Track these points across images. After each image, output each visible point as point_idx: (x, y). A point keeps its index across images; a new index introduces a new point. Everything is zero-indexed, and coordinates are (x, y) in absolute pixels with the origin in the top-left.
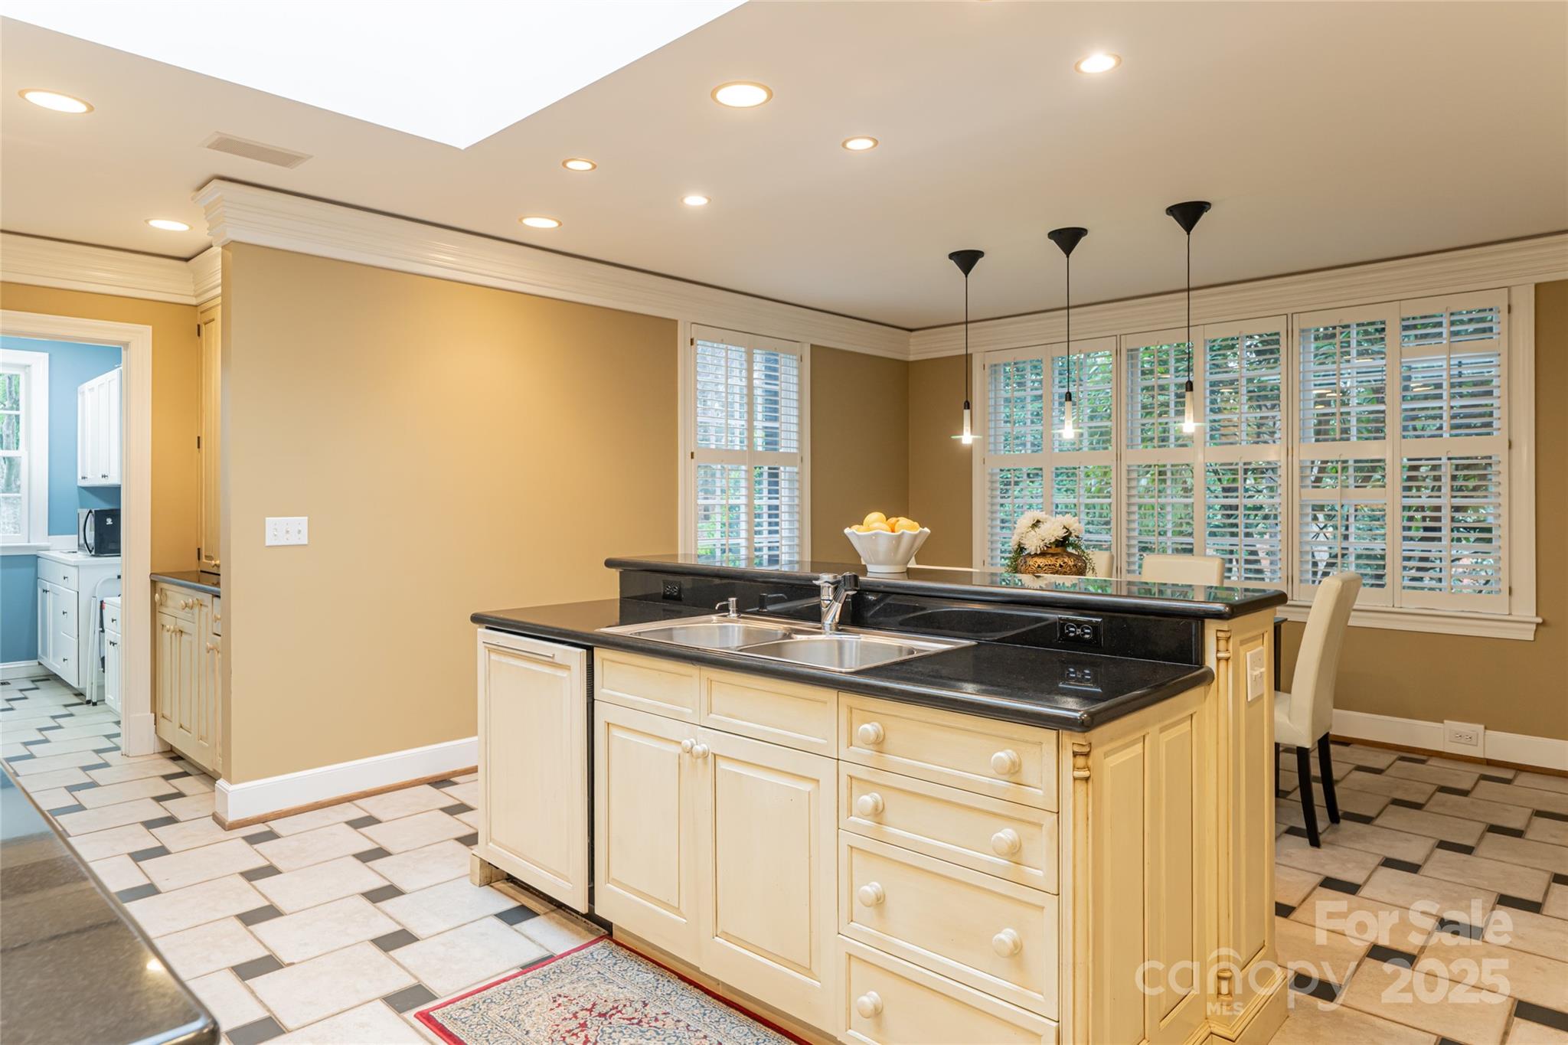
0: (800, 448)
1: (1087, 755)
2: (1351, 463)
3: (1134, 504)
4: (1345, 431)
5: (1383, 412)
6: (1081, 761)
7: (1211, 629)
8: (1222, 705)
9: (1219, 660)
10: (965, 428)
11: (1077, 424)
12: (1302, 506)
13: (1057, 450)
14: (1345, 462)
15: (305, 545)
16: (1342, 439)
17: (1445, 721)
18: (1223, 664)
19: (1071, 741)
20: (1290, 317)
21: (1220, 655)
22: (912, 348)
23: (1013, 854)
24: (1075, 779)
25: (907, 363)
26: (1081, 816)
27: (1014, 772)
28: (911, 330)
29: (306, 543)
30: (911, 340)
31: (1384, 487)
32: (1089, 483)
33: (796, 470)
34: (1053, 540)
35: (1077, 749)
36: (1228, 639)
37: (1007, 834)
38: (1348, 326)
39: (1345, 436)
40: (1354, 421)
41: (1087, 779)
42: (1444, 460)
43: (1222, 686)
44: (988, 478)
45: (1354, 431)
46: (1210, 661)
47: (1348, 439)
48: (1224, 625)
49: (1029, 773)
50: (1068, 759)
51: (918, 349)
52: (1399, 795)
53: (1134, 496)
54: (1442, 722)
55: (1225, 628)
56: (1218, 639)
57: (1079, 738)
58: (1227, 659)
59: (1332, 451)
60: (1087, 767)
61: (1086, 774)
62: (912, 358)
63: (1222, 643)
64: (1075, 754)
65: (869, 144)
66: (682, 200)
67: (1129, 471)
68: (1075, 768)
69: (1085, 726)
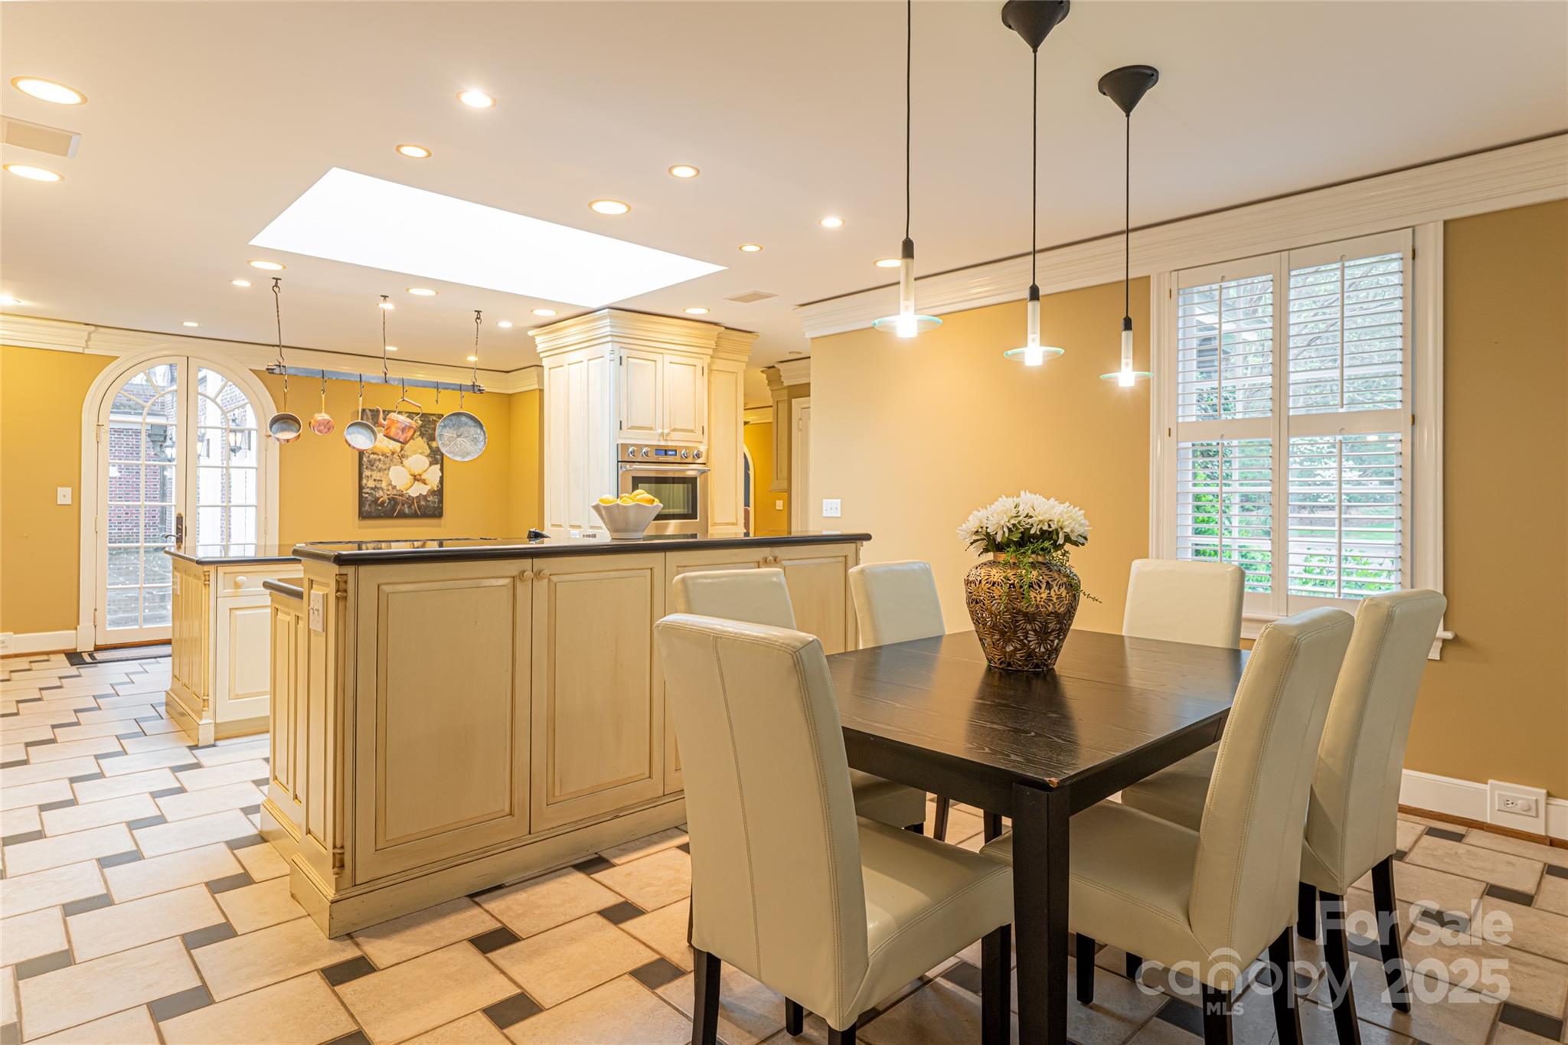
10: (1123, 361)
29: (840, 516)
65: (691, 172)
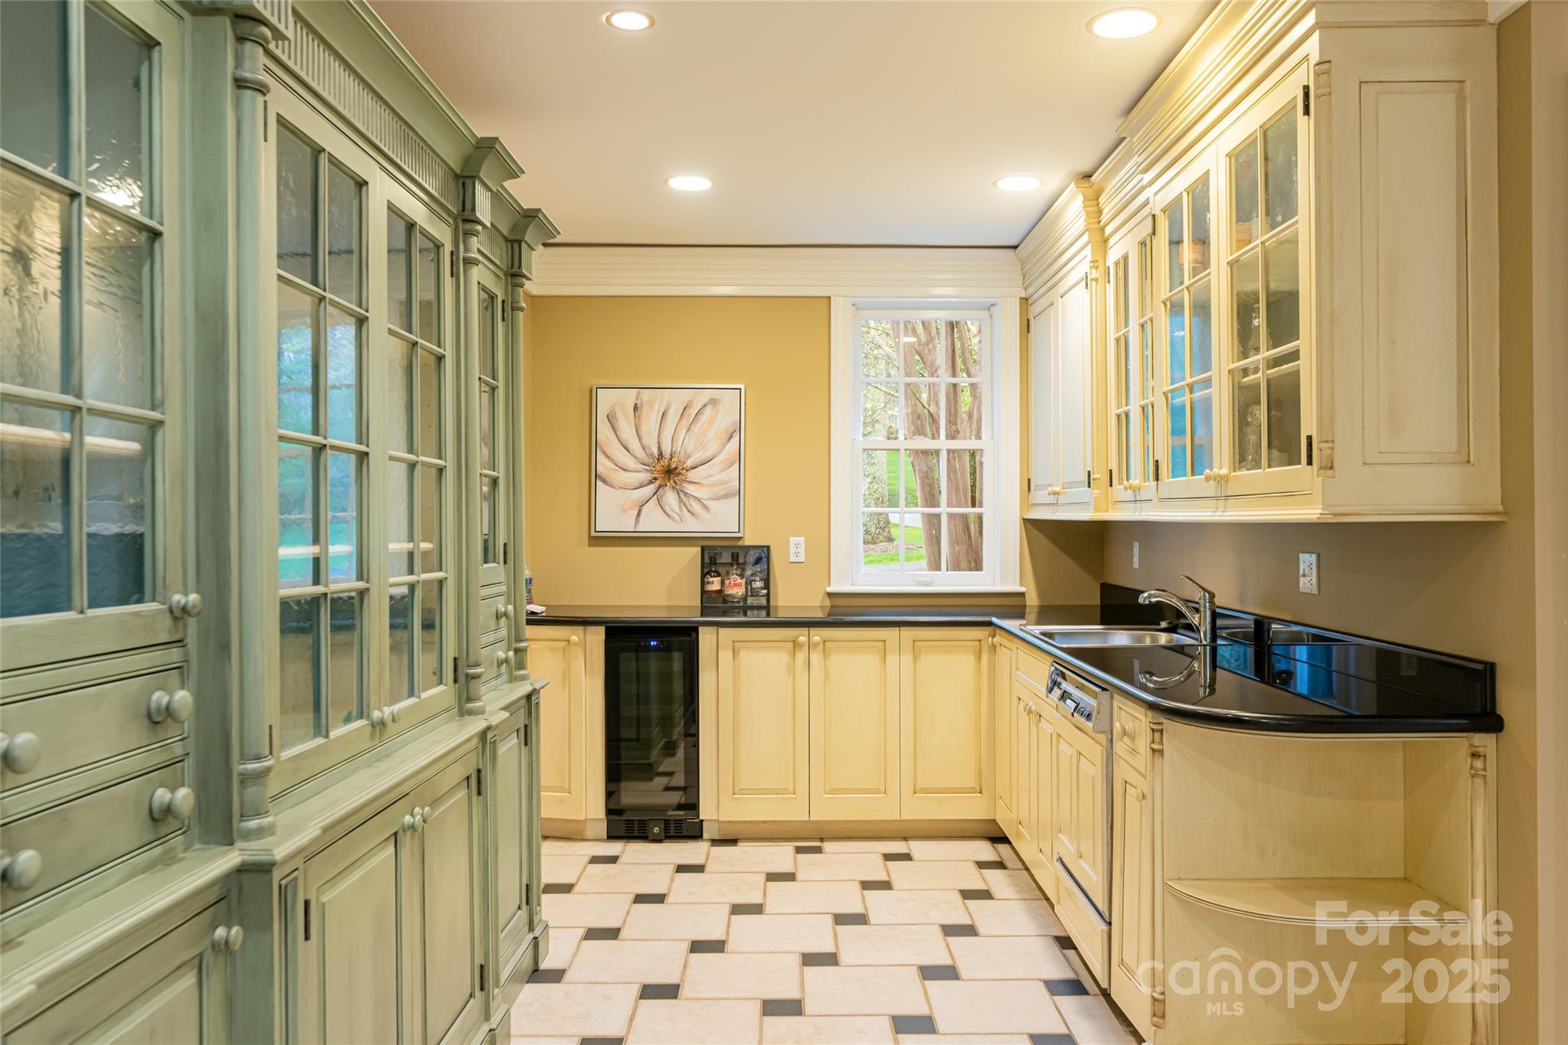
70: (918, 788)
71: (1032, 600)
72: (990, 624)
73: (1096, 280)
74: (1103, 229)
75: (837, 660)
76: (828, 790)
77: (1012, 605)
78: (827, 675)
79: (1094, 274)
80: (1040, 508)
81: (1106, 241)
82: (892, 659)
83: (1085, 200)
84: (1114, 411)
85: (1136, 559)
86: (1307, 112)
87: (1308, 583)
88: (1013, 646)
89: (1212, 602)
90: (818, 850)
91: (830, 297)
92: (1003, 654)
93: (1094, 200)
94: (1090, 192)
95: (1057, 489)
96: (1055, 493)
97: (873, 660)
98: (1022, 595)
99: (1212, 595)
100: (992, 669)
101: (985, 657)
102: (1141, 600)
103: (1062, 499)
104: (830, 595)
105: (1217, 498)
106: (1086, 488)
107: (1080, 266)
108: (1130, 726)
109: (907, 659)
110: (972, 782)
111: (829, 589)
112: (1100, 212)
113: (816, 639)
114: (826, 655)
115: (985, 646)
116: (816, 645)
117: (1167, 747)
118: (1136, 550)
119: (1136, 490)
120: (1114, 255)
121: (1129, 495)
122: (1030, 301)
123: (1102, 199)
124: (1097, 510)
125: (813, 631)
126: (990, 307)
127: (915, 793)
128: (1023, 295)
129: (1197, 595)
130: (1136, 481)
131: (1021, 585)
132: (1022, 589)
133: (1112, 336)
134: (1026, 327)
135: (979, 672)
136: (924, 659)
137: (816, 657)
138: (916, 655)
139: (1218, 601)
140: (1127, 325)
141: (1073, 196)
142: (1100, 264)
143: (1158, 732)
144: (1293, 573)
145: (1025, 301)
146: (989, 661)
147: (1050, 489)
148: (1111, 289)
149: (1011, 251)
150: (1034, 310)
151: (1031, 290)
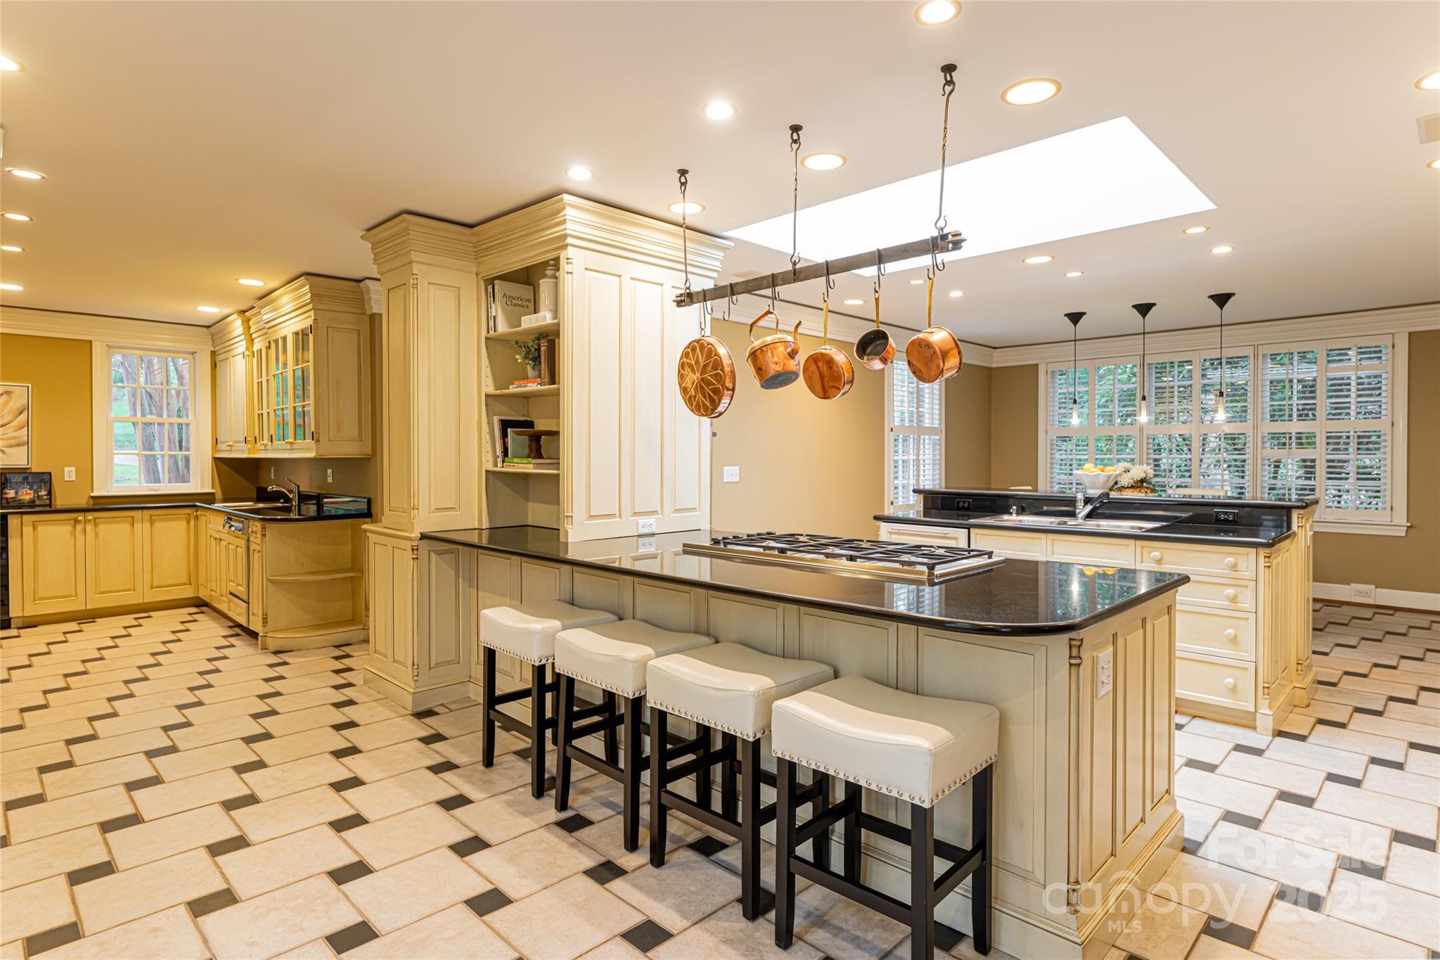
0: (940, 424)
1: (1269, 557)
2: (1293, 434)
3: (1150, 459)
4: (1291, 416)
5: (1315, 404)
6: (1267, 559)
7: (1295, 515)
8: (1300, 546)
9: (1298, 526)
11: (1149, 414)
12: (1263, 460)
13: (1096, 425)
14: (1290, 433)
15: (737, 482)
16: (1289, 420)
17: (1352, 584)
18: (1300, 528)
19: (1263, 552)
20: (1256, 347)
21: (1299, 524)
22: (994, 359)
23: (1233, 599)
24: (1265, 567)
25: (990, 369)
26: (1267, 582)
27: (1234, 567)
28: (995, 348)
29: (738, 480)
30: (994, 354)
31: (1315, 448)
32: (1100, 445)
33: (938, 437)
34: (1139, 479)
35: (1266, 555)
36: (1302, 518)
37: (1230, 591)
38: (1292, 354)
39: (1291, 418)
40: (1295, 410)
41: (1269, 567)
42: (1352, 433)
43: (1300, 539)
44: (1049, 442)
45: (1295, 415)
46: (1294, 527)
47: (1292, 420)
48: (1302, 512)
49: (1242, 565)
50: (1261, 559)
51: (999, 360)
52: (1331, 620)
53: (1150, 454)
54: (1349, 584)
55: (1302, 513)
56: (1298, 518)
57: (1268, 550)
58: (1302, 526)
59: (1280, 427)
60: (1269, 562)
61: (1268, 564)
62: (994, 365)
63: (1300, 519)
64: (1265, 557)
65: (1079, 274)
66: (948, 294)
67: (1148, 438)
68: (1265, 562)
69: (1270, 545)
70: (154, 586)
71: (219, 495)
72: (195, 506)
73: (248, 355)
74: (251, 334)
75: (103, 528)
76: (98, 591)
77: (209, 498)
78: (96, 535)
79: (247, 353)
80: (223, 453)
81: (253, 340)
82: (137, 526)
83: (243, 321)
84: (257, 412)
85: (272, 475)
86: (311, 333)
87: (330, 480)
88: (208, 514)
89: (298, 489)
90: (94, 622)
91: (91, 341)
92: (202, 520)
93: (246, 322)
94: (245, 319)
95: (231, 444)
96: (230, 446)
97: (127, 526)
98: (213, 494)
99: (298, 487)
100: (196, 527)
101: (192, 522)
102: (268, 490)
103: (233, 448)
104: (93, 498)
105: (290, 450)
106: (244, 444)
107: (241, 347)
108: (254, 529)
109: (147, 525)
110: (185, 580)
111: (92, 495)
112: (250, 328)
113: (90, 517)
114: (96, 525)
115: (192, 516)
116: (90, 521)
117: (267, 533)
118: (273, 471)
119: (265, 445)
120: (256, 347)
121: (263, 447)
122: (217, 353)
123: (251, 323)
124: (249, 453)
125: (87, 514)
126: (193, 353)
127: (152, 588)
128: (213, 349)
129: (293, 487)
130: (265, 442)
131: (213, 488)
132: (214, 491)
133: (256, 381)
134: (214, 365)
135: (188, 529)
136: (157, 525)
137: (89, 527)
138: (152, 523)
139: (301, 489)
140: (261, 378)
141: (236, 319)
142: (250, 349)
143: (264, 528)
144: (326, 476)
145: (213, 354)
146: (194, 524)
147: (227, 444)
148: (255, 360)
149: (205, 329)
150: (219, 358)
151: (217, 348)
